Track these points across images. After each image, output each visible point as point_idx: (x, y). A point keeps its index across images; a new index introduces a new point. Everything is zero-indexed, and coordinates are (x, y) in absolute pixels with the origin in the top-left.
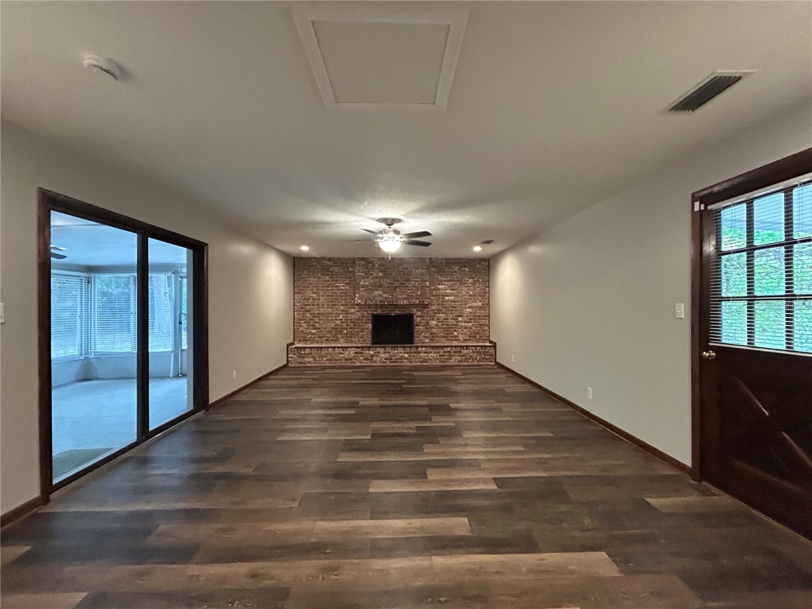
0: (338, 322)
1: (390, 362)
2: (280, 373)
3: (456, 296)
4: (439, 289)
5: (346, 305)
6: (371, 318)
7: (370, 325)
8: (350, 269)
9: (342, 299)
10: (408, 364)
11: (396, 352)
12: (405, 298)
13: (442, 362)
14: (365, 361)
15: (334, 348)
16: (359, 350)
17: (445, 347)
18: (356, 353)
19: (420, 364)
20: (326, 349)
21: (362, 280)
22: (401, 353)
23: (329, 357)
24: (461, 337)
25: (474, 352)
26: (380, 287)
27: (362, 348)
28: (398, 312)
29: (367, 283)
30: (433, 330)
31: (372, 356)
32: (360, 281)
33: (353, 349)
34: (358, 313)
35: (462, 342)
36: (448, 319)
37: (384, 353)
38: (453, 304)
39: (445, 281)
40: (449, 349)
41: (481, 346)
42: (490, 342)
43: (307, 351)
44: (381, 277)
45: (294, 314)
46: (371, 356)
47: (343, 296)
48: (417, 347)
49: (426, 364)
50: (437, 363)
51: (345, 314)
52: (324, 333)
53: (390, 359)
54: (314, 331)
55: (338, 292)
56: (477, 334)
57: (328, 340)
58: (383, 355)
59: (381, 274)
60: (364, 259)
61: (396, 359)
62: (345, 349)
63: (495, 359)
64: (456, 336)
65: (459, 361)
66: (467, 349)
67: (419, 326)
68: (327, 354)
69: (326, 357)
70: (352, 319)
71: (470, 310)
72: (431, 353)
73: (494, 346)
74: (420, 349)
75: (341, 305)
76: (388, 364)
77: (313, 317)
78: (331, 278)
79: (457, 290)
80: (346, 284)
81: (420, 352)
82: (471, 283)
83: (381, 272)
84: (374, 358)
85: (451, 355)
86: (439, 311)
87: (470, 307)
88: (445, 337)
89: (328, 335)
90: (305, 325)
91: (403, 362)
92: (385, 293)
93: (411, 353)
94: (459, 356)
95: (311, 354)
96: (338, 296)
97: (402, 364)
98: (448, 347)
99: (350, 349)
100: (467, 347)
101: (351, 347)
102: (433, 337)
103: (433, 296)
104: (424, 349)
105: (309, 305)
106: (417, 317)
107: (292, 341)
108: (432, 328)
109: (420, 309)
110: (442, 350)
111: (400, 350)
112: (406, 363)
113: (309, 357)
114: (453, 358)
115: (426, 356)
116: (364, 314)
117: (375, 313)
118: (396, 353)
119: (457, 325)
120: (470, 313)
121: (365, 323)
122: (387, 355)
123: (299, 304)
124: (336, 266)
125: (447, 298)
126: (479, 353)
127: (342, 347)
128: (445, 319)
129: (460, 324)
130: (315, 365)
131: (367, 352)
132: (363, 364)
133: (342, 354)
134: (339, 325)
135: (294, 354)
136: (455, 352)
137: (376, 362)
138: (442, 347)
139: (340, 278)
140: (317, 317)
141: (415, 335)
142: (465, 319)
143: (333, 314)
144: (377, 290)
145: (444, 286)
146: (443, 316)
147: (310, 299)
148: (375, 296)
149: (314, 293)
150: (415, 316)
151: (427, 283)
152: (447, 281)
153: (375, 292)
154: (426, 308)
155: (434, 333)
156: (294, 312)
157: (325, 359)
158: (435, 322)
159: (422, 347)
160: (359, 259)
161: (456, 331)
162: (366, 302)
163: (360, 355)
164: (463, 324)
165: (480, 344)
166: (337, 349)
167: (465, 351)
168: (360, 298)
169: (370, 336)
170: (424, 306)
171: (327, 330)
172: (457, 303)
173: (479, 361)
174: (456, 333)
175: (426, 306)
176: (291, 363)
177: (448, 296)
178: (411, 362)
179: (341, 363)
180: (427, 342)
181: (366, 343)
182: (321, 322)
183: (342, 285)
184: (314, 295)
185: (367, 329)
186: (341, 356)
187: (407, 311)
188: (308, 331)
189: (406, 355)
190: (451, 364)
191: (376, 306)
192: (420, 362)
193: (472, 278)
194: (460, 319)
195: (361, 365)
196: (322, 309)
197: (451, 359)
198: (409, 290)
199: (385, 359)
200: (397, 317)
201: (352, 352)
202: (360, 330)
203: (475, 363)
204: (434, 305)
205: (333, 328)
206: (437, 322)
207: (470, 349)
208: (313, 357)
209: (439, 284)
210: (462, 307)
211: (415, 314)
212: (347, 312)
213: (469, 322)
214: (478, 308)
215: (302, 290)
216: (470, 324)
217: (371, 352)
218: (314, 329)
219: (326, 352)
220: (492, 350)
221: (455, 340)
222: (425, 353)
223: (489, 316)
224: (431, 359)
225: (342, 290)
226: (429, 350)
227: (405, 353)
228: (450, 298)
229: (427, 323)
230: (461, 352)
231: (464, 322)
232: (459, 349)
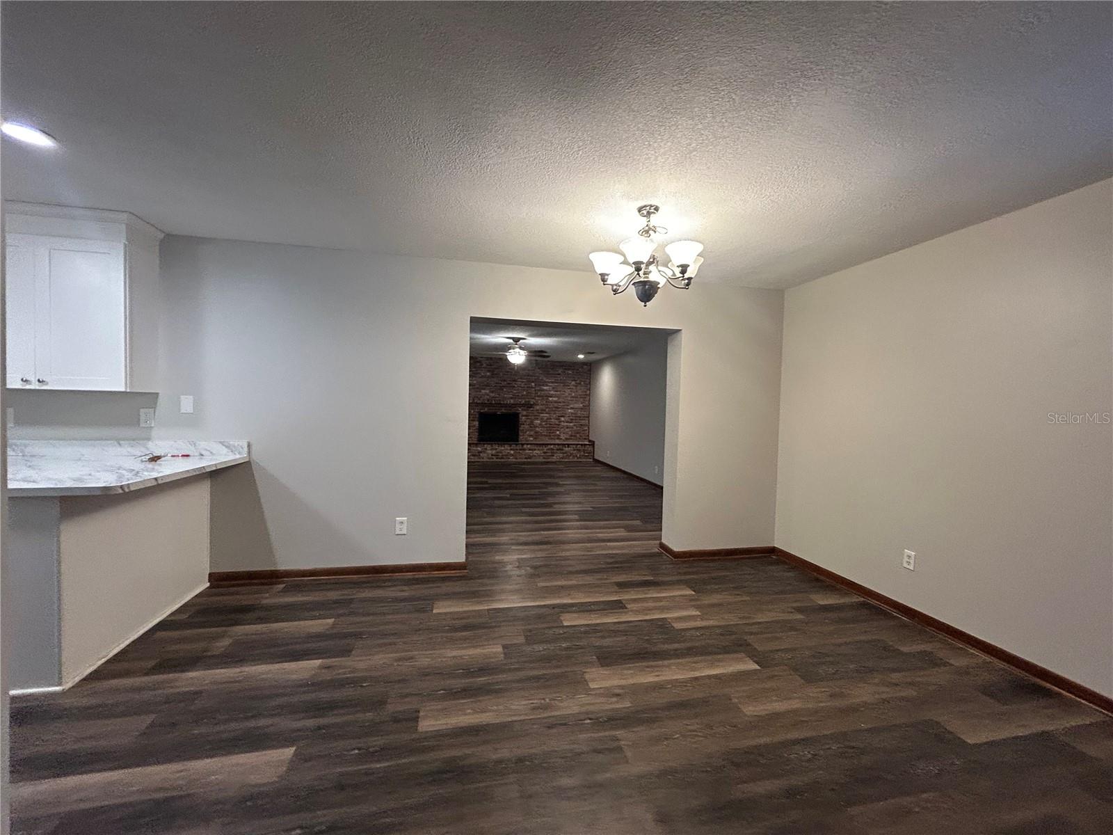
1: (497, 458)
3: (558, 397)
4: (543, 390)
6: (477, 416)
7: (477, 423)
10: (514, 460)
11: (503, 448)
12: (512, 398)
13: (544, 458)
14: (472, 457)
17: (548, 444)
22: (507, 449)
24: (563, 437)
25: (574, 450)
26: (487, 386)
28: (503, 410)
29: (475, 382)
30: (537, 429)
31: (480, 452)
35: (564, 441)
36: (551, 419)
37: (491, 449)
38: (556, 405)
39: (549, 383)
40: (552, 446)
41: (582, 445)
42: (590, 441)
44: (488, 377)
48: (523, 445)
49: (530, 460)
50: (541, 460)
53: (496, 455)
56: (577, 433)
58: (490, 452)
59: (488, 374)
61: (502, 455)
63: (593, 456)
64: (558, 435)
65: (561, 458)
66: (568, 447)
67: (524, 424)
71: (572, 411)
72: (535, 450)
73: (592, 444)
74: (525, 446)
76: (495, 460)
79: (560, 391)
81: (524, 450)
82: (574, 386)
83: (489, 371)
84: (481, 455)
85: (554, 453)
86: (543, 411)
87: (572, 408)
88: (547, 436)
91: (509, 458)
92: (492, 392)
93: (517, 449)
94: (561, 453)
97: (508, 460)
98: (551, 444)
100: (568, 445)
102: (537, 435)
103: (538, 396)
104: (529, 446)
106: (523, 416)
108: (536, 427)
109: (525, 408)
110: (545, 447)
111: (506, 447)
112: (512, 459)
114: (556, 455)
115: (531, 453)
117: (482, 411)
118: (503, 450)
119: (559, 425)
120: (572, 413)
121: (472, 420)
122: (494, 452)
125: (551, 399)
126: (579, 451)
128: (549, 419)
129: (562, 424)
131: (475, 448)
136: (558, 450)
137: (483, 458)
138: (546, 445)
141: (521, 434)
142: (567, 419)
144: (484, 389)
145: (548, 388)
146: (546, 416)
148: (482, 395)
150: (520, 415)
151: (533, 384)
152: (552, 382)
153: (483, 391)
154: (531, 407)
155: (538, 432)
158: (539, 422)
159: (528, 444)
161: (558, 430)
162: (474, 400)
164: (565, 424)
165: (580, 443)
167: (567, 449)
169: (476, 434)
170: (529, 406)
172: (559, 404)
173: (580, 458)
174: (558, 433)
175: (531, 406)
177: (551, 397)
178: (516, 459)
180: (532, 441)
181: (473, 440)
185: (475, 426)
187: (513, 410)
189: (512, 452)
190: (554, 460)
191: (483, 404)
192: (526, 458)
193: (575, 381)
194: (562, 419)
197: (553, 456)
198: (515, 390)
199: (492, 455)
200: (503, 415)
203: (576, 459)
204: (539, 405)
206: (541, 421)
207: (571, 447)
209: (543, 385)
210: (565, 408)
211: (520, 413)
213: (571, 422)
214: (579, 409)
216: (571, 424)
217: (479, 449)
220: (590, 449)
221: (558, 438)
222: (530, 450)
223: (588, 417)
224: (535, 456)
226: (533, 447)
227: (511, 449)
228: (554, 399)
229: (532, 422)
230: (562, 450)
231: (567, 422)
232: (561, 447)
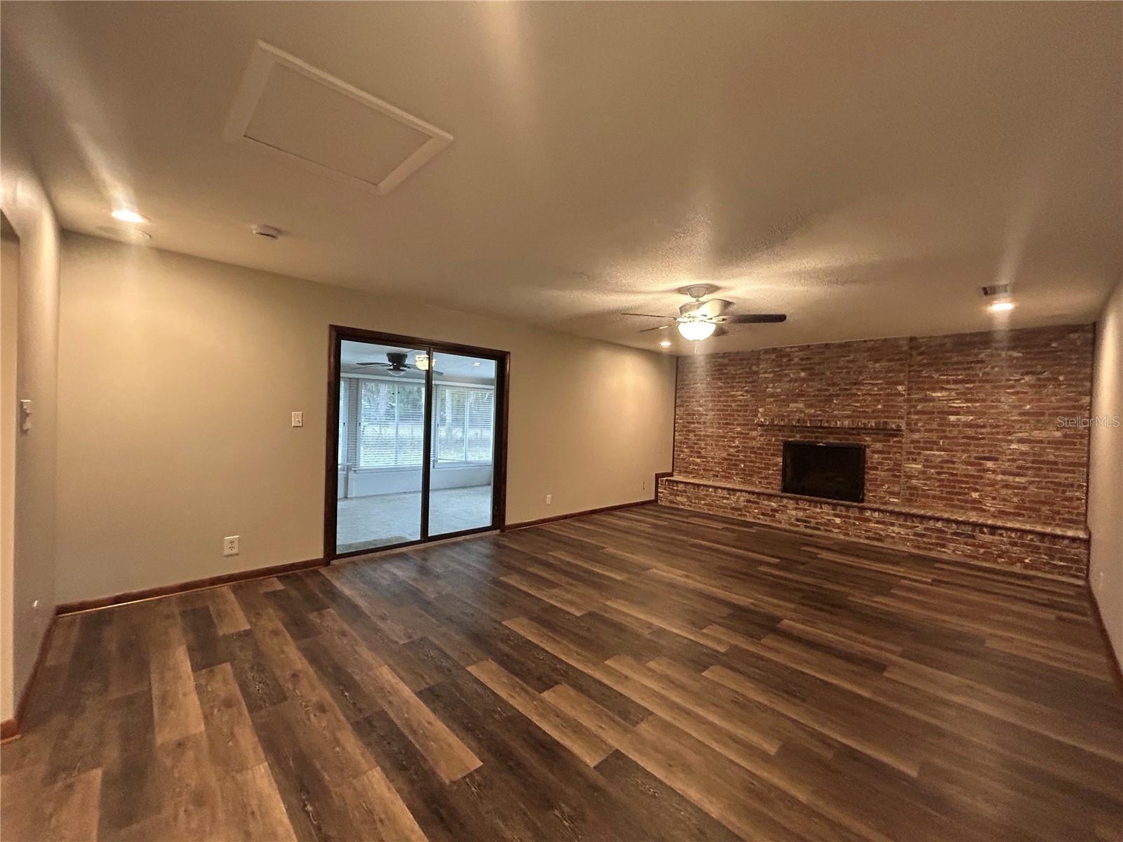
0: (732, 450)
1: (806, 527)
2: (634, 509)
3: (980, 414)
4: (932, 400)
5: (744, 425)
6: (782, 447)
7: (780, 460)
8: (754, 368)
9: (739, 416)
10: (842, 537)
11: (818, 510)
12: (848, 417)
13: (919, 548)
14: (761, 517)
15: (716, 488)
16: (753, 498)
17: (930, 518)
18: (748, 501)
19: (866, 542)
20: (706, 489)
21: (771, 385)
22: (828, 514)
23: (708, 501)
24: (989, 504)
25: (1014, 544)
26: (799, 395)
27: (759, 494)
28: (832, 440)
29: (779, 390)
30: (914, 482)
31: (775, 510)
32: (767, 387)
33: (744, 494)
34: (762, 439)
35: (990, 516)
36: (953, 463)
37: (796, 509)
38: (970, 432)
39: (948, 382)
40: (939, 525)
41: (1043, 535)
42: (1082, 532)
43: (681, 487)
44: (803, 380)
45: (674, 434)
46: (772, 510)
47: (740, 411)
48: (862, 509)
49: (880, 544)
50: (907, 548)
51: (744, 438)
52: (712, 464)
53: (805, 521)
54: (698, 460)
55: (733, 404)
56: (1044, 503)
57: (717, 476)
58: (794, 513)
59: (803, 374)
60: (774, 350)
61: (817, 523)
62: (732, 493)
64: (974, 501)
65: (968, 556)
66: (992, 534)
67: (876, 469)
68: (707, 495)
69: (704, 499)
70: (753, 448)
71: (1024, 448)
72: (892, 524)
73: (1088, 538)
74: (868, 514)
75: (738, 425)
76: (802, 529)
77: (698, 440)
78: (724, 383)
79: (984, 401)
80: (746, 391)
81: (867, 520)
82: (1027, 384)
83: (803, 370)
84: (777, 515)
85: (943, 539)
86: (931, 444)
87: (1021, 441)
88: (941, 498)
89: (717, 469)
90: (686, 450)
91: (830, 531)
92: (811, 406)
93: (849, 517)
94: (966, 544)
95: (685, 492)
96: (733, 411)
97: (827, 534)
98: (938, 519)
99: (738, 494)
100: (993, 529)
101: (741, 491)
102: (913, 495)
103: (917, 413)
104: (876, 514)
105: (693, 423)
106: (874, 452)
107: (670, 471)
108: (910, 477)
109: (881, 437)
110: (921, 523)
111: (826, 508)
112: (837, 535)
113: (682, 496)
114: (951, 546)
115: (883, 530)
116: (771, 440)
117: (790, 439)
118: (818, 513)
119: (980, 477)
120: (1023, 454)
121: (772, 455)
122: (800, 514)
123: (681, 421)
124: (733, 365)
125: (952, 418)
126: (1036, 550)
127: (728, 489)
128: (947, 462)
129: (990, 475)
130: (689, 508)
131: (766, 502)
132: (758, 521)
133: (728, 499)
134: (734, 456)
135: (665, 489)
136: (955, 534)
137: (780, 522)
138: (923, 518)
139: (738, 382)
140: (704, 440)
141: (868, 484)
142: (1005, 465)
143: (726, 437)
144: (796, 402)
145: (945, 393)
146: (940, 456)
147: (694, 415)
148: (792, 412)
149: (701, 406)
150: (868, 450)
151: (902, 388)
152: (956, 382)
153: (791, 405)
154: (896, 436)
155: (916, 488)
156: (675, 431)
157: (703, 502)
158: (920, 466)
159: (875, 510)
160: (766, 352)
161: (976, 490)
162: (773, 420)
163: (754, 505)
164: (999, 477)
165: (1039, 528)
166: (720, 491)
167: (988, 538)
168: (764, 415)
169: (778, 477)
170: (890, 432)
171: (716, 460)
172: (983, 430)
174: (975, 495)
175: (897, 432)
176: (661, 501)
177: (957, 414)
178: (847, 535)
179: (724, 512)
180: (892, 504)
181: (773, 489)
182: (709, 448)
183: (740, 393)
184: (701, 409)
185: (776, 465)
186: (725, 501)
187: (852, 440)
188: (691, 459)
189: (838, 521)
190: (944, 557)
191: (792, 428)
192: (868, 538)
193: (1033, 373)
194: (990, 464)
195: (754, 521)
196: (710, 430)
197: (944, 546)
198: (857, 401)
199: (797, 520)
200: (830, 448)
201: (743, 498)
202: (763, 466)
203: (1017, 568)
204: (919, 431)
205: (725, 459)
206: (924, 466)
207: (1001, 535)
208: (688, 497)
209: (934, 390)
210: (1000, 440)
211: (869, 446)
212: (745, 436)
213: (1018, 475)
214: (1049, 443)
215: (685, 402)
216: (1021, 480)
217: (774, 504)
218: (698, 457)
219: (705, 492)
220: (1080, 550)
221: (974, 509)
222: (878, 522)
223: (1087, 465)
224: (893, 537)
225: (740, 401)
226: (888, 519)
227: (836, 515)
228: (963, 418)
229: (898, 466)
230: (973, 537)
231: (1003, 473)
232: (968, 530)
